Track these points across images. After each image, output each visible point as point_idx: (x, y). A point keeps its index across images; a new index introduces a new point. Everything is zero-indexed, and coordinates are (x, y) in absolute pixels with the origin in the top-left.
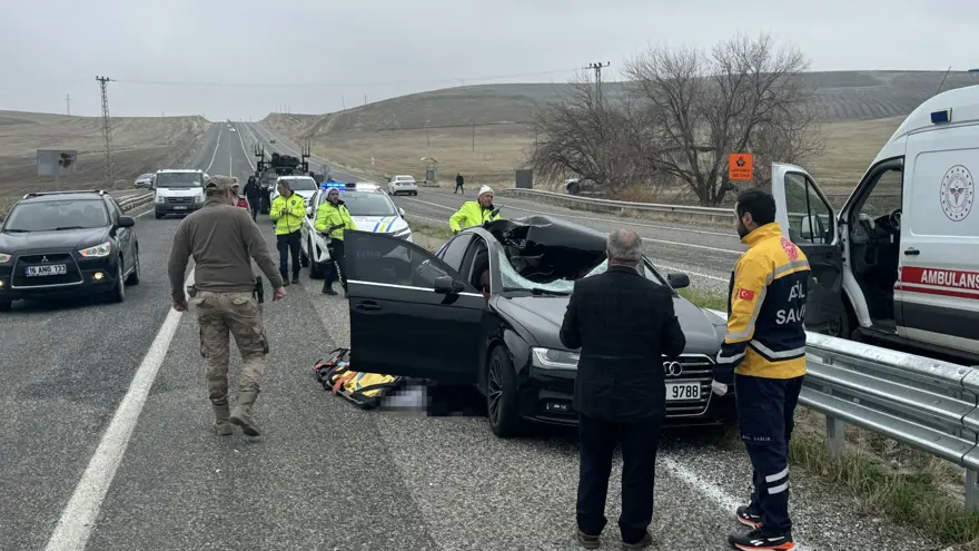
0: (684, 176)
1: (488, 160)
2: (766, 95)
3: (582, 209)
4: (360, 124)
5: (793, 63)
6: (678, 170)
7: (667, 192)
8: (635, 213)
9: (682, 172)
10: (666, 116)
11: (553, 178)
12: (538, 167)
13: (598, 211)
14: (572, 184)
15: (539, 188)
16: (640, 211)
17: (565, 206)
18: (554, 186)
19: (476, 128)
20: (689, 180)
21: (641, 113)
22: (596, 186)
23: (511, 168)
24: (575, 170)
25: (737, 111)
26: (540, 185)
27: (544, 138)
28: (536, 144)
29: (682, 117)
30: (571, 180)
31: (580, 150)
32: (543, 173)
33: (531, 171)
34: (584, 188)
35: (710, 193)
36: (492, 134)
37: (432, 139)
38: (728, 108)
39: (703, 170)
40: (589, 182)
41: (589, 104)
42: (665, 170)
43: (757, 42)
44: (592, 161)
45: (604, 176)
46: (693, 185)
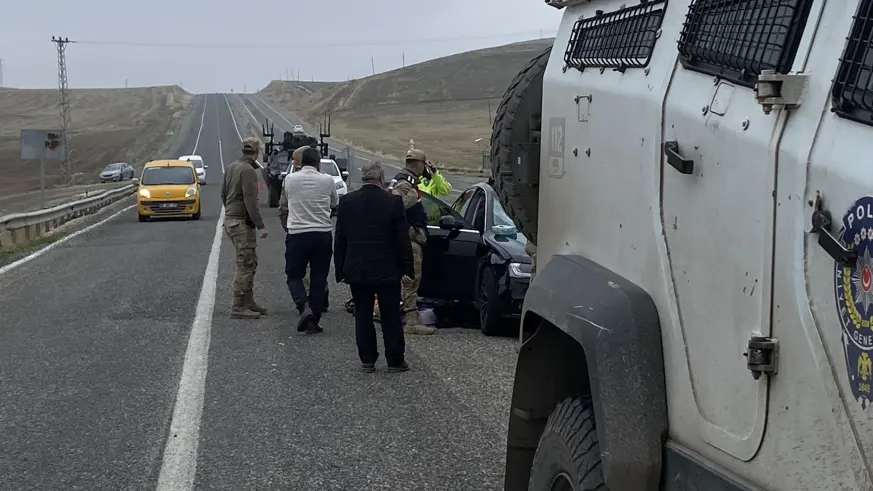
4: (395, 95)
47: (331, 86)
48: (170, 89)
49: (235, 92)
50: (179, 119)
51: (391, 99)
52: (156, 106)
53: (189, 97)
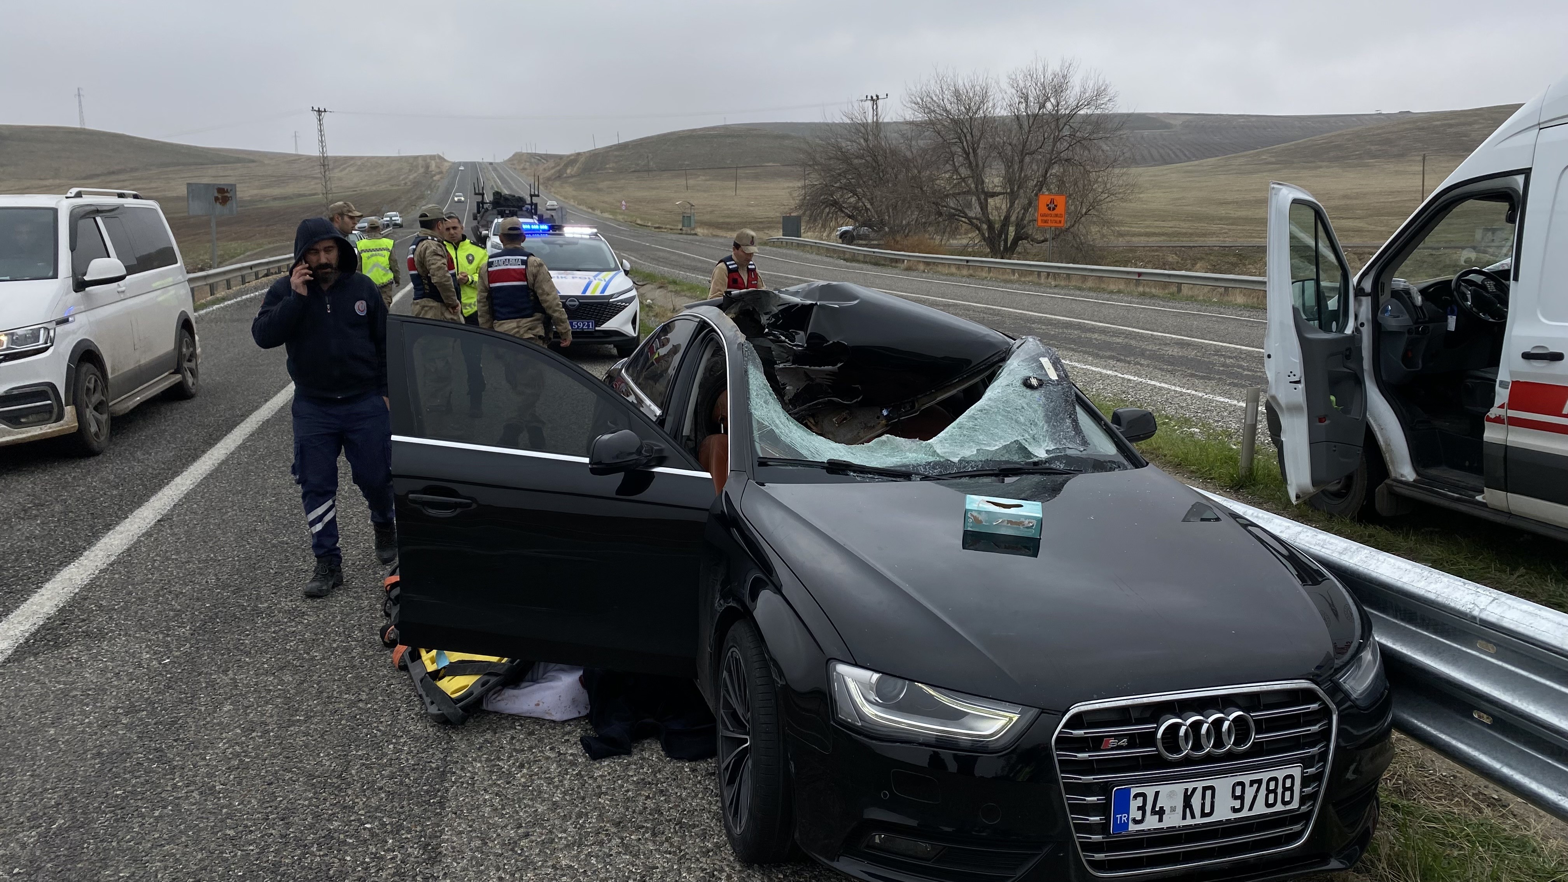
0: (971, 224)
1: (752, 206)
2: (1066, 132)
3: (858, 261)
4: (611, 165)
5: (1098, 95)
6: (966, 216)
7: (953, 242)
8: (921, 267)
9: (969, 219)
10: (953, 154)
11: (824, 226)
12: (808, 213)
13: (876, 264)
14: (846, 232)
15: (808, 237)
16: (927, 264)
17: (839, 258)
18: (825, 234)
19: (739, 171)
20: (979, 229)
21: (925, 151)
22: (872, 235)
23: (776, 214)
24: (849, 217)
25: (1033, 148)
26: (809, 234)
27: (815, 180)
28: (804, 187)
29: (971, 155)
30: (844, 228)
31: (855, 194)
32: (813, 219)
33: (799, 218)
34: (860, 237)
35: (1002, 243)
36: (756, 177)
37: (691, 182)
38: (1024, 147)
39: (994, 216)
40: (864, 230)
41: (866, 140)
42: (951, 217)
43: (1058, 70)
44: (869, 206)
45: (882, 223)
46: (983, 235)
47: (561, 157)
48: (433, 157)
49: (485, 161)
50: (439, 181)
51: (610, 168)
52: (421, 170)
53: (450, 164)
